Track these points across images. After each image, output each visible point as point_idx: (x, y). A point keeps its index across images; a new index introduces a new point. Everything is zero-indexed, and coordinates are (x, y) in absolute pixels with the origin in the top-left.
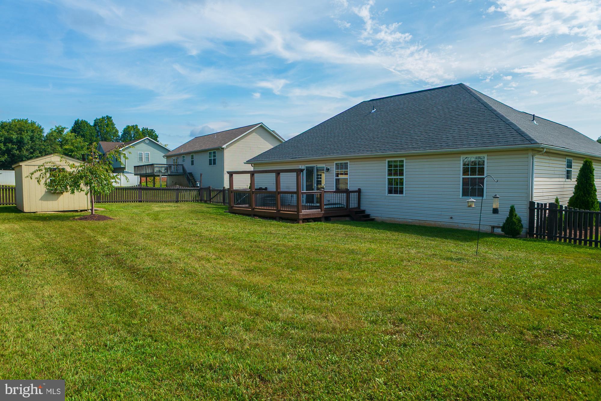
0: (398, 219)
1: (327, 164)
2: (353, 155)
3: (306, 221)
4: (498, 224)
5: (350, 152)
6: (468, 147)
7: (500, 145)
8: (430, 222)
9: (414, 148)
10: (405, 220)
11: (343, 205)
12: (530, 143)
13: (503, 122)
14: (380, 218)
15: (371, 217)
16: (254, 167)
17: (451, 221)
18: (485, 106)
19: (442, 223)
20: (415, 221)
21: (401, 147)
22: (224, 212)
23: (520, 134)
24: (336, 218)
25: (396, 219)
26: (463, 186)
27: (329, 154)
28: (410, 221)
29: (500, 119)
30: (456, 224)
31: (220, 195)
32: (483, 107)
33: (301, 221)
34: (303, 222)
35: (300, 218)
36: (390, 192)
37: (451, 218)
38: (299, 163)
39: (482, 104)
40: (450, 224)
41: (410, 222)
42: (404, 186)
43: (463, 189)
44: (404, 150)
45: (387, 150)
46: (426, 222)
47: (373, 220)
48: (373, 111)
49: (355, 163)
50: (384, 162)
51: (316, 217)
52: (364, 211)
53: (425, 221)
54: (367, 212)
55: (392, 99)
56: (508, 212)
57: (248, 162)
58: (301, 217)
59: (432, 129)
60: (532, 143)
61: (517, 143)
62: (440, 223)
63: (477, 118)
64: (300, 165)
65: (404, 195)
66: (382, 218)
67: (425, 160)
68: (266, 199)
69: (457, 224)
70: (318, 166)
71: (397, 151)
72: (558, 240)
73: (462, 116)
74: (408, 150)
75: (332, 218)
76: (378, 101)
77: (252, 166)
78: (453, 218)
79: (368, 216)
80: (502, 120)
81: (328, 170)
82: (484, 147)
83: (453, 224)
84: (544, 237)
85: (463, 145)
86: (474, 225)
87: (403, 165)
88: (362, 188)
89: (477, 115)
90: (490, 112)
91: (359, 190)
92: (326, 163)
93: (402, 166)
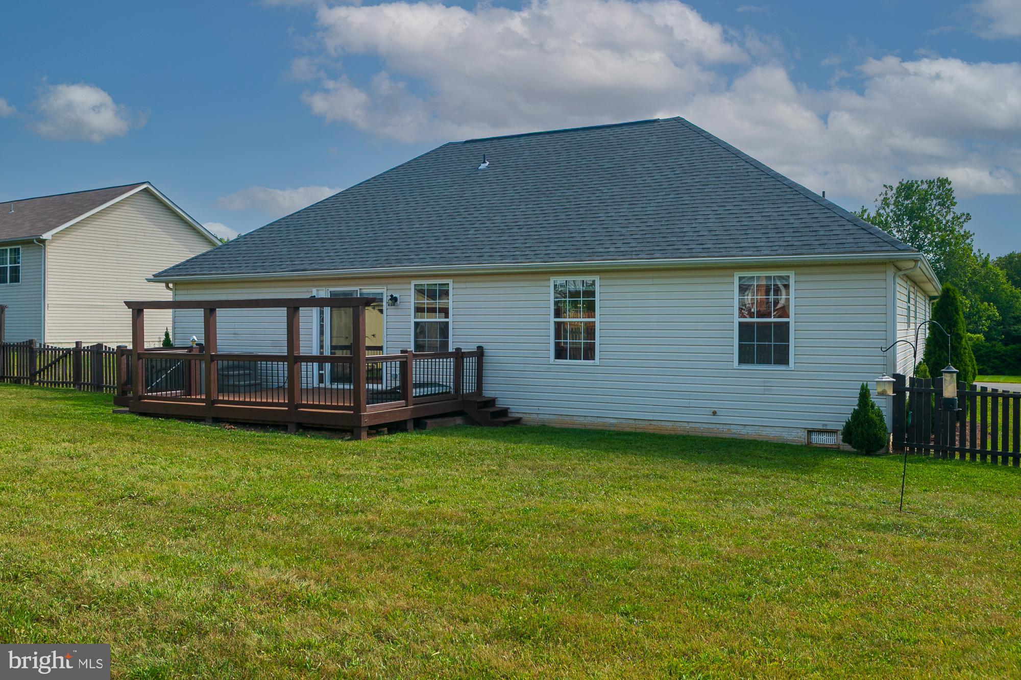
0: (582, 419)
1: (390, 287)
2: (464, 267)
3: (375, 431)
4: (823, 425)
5: (456, 259)
6: (756, 253)
7: (828, 251)
8: (663, 423)
9: (624, 254)
10: (599, 420)
11: (446, 386)
12: (894, 248)
13: (812, 203)
14: (535, 416)
15: (510, 415)
16: (175, 290)
17: (714, 419)
18: (757, 168)
19: (691, 425)
20: (623, 421)
21: (588, 251)
22: (114, 412)
23: (863, 229)
24: (437, 420)
25: (575, 418)
26: (740, 340)
27: (399, 261)
28: (612, 421)
29: (802, 196)
30: (724, 427)
31: (65, 364)
32: (751, 169)
33: (364, 434)
34: (369, 435)
35: (363, 425)
36: (560, 353)
37: (714, 413)
38: (312, 283)
39: (746, 162)
40: (711, 426)
41: (612, 424)
42: (597, 341)
43: (741, 346)
44: (600, 258)
45: (555, 255)
46: (652, 423)
47: (517, 421)
48: (483, 166)
49: (468, 285)
50: (546, 283)
51: (398, 420)
52: (492, 402)
53: (650, 422)
54: (501, 403)
55: (522, 140)
56: (857, 399)
57: (158, 278)
58: (365, 422)
59: (651, 212)
60: (900, 250)
61: (866, 249)
62: (686, 424)
63: (749, 192)
64: (314, 286)
65: (597, 361)
66: (540, 416)
67: (650, 281)
68: (228, 376)
69: (728, 427)
70: (365, 291)
71: (582, 258)
72: (957, 456)
73: (712, 186)
74: (610, 257)
75: (429, 421)
76: (488, 144)
77: (167, 287)
78: (718, 413)
79: (504, 412)
80: (807, 198)
81: (394, 300)
82: (793, 254)
83: (718, 426)
84: (927, 451)
85: (742, 249)
86: (767, 429)
87: (594, 291)
88: (485, 346)
89: (744, 185)
90: (772, 179)
91: (480, 348)
92: (387, 284)
93: (592, 294)
